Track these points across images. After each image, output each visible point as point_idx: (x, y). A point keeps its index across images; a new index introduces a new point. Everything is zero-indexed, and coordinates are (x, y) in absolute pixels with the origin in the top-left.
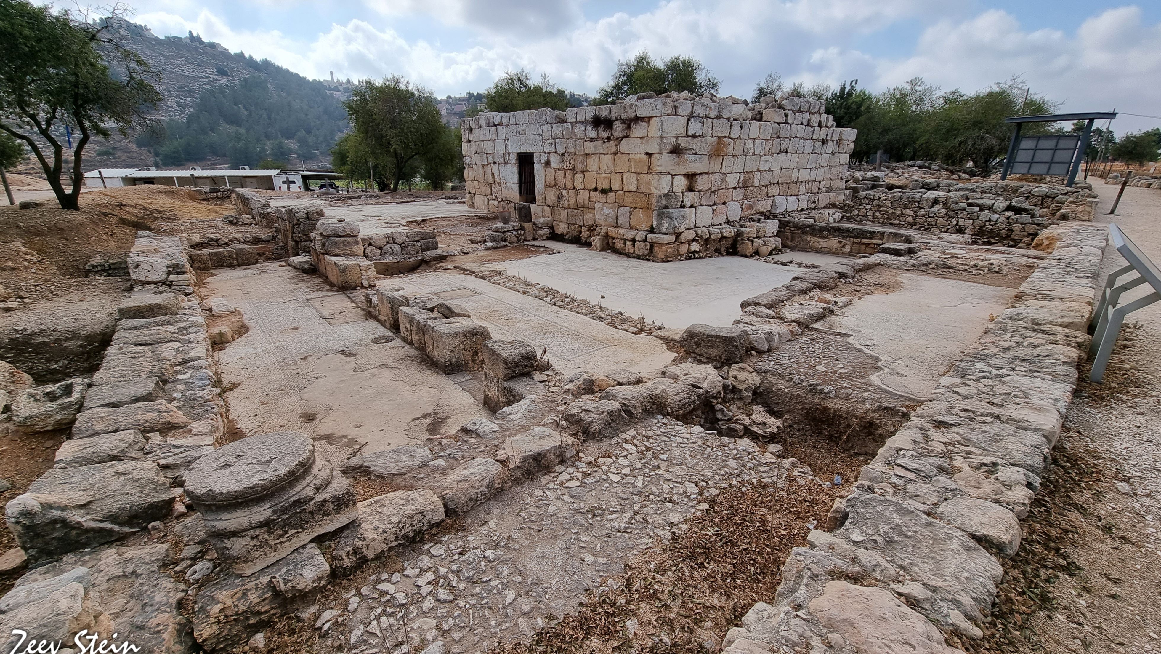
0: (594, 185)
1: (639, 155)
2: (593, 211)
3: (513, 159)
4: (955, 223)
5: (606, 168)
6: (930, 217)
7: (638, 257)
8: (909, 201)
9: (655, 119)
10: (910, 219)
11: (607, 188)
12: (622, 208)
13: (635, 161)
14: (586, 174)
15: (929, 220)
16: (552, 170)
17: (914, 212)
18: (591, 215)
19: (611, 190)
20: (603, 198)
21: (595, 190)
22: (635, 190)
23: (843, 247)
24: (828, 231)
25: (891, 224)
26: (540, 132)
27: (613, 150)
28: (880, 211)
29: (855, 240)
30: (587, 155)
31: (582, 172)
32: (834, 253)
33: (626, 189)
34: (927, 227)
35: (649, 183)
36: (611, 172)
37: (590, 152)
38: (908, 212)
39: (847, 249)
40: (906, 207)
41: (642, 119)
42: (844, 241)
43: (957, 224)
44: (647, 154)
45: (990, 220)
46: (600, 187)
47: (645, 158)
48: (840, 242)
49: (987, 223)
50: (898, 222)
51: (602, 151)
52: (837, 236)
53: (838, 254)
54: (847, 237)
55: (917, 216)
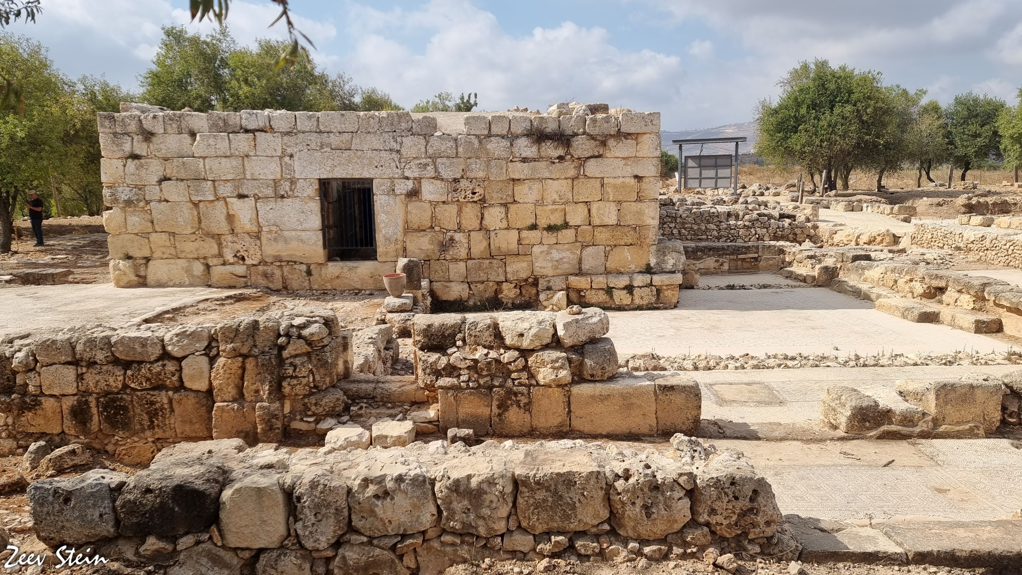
0: (532, 221)
1: (621, 180)
2: (528, 258)
3: (312, 190)
4: (754, 232)
5: (556, 197)
6: (731, 229)
7: (640, 308)
8: (710, 217)
9: (648, 135)
10: (715, 233)
11: (559, 222)
12: (590, 249)
13: (615, 186)
14: (513, 208)
15: (732, 231)
16: (427, 205)
17: (717, 226)
18: (524, 265)
19: (566, 225)
20: (550, 238)
21: (534, 227)
22: (615, 222)
23: (722, 265)
24: (702, 251)
25: (700, 239)
26: (396, 147)
27: (572, 172)
28: (685, 229)
29: (731, 257)
30: (513, 180)
31: (505, 205)
32: (712, 274)
33: (596, 221)
34: (732, 238)
35: (640, 213)
36: (566, 203)
37: (522, 177)
38: (712, 226)
39: (726, 267)
40: (708, 222)
41: (628, 135)
42: (721, 260)
43: (756, 234)
44: (636, 177)
45: (779, 228)
46: (543, 222)
47: (633, 181)
48: (717, 261)
49: (778, 230)
50: (705, 237)
51: (547, 175)
52: (713, 255)
53: (717, 273)
54: (723, 254)
55: (720, 229)
